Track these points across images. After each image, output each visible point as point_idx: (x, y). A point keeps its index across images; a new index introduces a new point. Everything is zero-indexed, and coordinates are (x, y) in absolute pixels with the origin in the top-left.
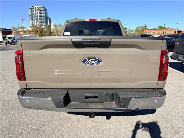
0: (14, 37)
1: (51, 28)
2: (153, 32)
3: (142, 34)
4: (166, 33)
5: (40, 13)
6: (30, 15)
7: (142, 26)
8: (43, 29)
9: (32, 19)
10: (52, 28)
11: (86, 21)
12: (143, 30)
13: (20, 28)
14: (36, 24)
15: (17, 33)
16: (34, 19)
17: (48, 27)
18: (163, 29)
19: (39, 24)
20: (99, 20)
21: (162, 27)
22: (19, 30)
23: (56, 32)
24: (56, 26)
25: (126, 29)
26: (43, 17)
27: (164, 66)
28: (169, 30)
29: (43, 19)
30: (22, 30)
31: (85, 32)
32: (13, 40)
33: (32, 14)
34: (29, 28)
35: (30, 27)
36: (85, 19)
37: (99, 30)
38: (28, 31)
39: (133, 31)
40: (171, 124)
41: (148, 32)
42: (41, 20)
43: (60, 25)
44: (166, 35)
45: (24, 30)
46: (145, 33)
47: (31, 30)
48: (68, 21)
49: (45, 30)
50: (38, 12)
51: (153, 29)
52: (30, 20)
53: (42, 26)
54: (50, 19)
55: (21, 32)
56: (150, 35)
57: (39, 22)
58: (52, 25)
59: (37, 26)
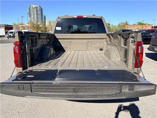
0: (15, 32)
1: (45, 24)
2: (133, 28)
3: (123, 29)
4: (144, 28)
5: (37, 11)
6: (28, 13)
7: (123, 22)
8: (39, 25)
9: (30, 16)
10: (47, 24)
11: (75, 17)
12: (124, 26)
13: (20, 24)
14: (33, 21)
15: (17, 28)
16: (31, 16)
17: (43, 23)
18: (142, 25)
19: (35, 21)
20: (86, 17)
21: (141, 23)
22: (19, 26)
23: (50, 28)
24: (50, 22)
25: (109, 24)
26: (39, 15)
27: (139, 55)
28: (147, 25)
29: (39, 17)
30: (21, 26)
31: (75, 28)
32: (14, 34)
33: (30, 13)
34: (27, 25)
35: (28, 23)
36: (73, 16)
37: (87, 26)
38: (26, 26)
39: (115, 26)
40: (147, 105)
41: (129, 27)
42: (38, 18)
43: (53, 21)
44: (144, 30)
45: (23, 26)
46: (126, 28)
47: (29, 26)
48: (59, 17)
49: (41, 26)
50: (35, 10)
51: (133, 25)
52: (29, 18)
53: (38, 22)
54: (45, 17)
55: (21, 28)
56: (131, 30)
57: (36, 19)
58: (46, 22)
59: (34, 23)
